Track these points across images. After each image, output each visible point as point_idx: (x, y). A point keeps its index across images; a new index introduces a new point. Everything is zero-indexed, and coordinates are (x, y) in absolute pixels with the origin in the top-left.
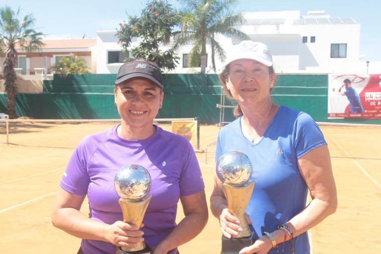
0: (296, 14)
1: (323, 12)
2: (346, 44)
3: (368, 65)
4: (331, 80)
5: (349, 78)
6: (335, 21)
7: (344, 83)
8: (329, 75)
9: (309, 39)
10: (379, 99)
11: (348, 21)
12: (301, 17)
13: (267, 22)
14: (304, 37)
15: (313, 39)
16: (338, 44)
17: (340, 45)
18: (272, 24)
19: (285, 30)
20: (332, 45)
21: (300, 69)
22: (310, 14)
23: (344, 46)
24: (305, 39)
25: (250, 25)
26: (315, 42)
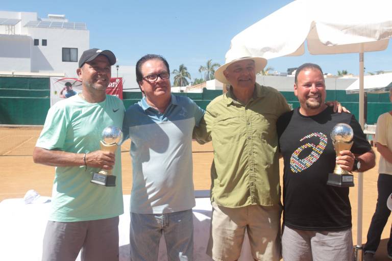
0: (33, 16)
1: (63, 16)
2: (77, 49)
4: (52, 81)
5: (69, 81)
7: (65, 87)
8: (51, 78)
9: (40, 42)
12: (39, 19)
14: (35, 40)
15: (45, 43)
16: (70, 49)
17: (71, 51)
19: (20, 30)
20: (63, 48)
21: (32, 71)
22: (50, 17)
23: (75, 51)
24: (36, 42)
26: (46, 45)
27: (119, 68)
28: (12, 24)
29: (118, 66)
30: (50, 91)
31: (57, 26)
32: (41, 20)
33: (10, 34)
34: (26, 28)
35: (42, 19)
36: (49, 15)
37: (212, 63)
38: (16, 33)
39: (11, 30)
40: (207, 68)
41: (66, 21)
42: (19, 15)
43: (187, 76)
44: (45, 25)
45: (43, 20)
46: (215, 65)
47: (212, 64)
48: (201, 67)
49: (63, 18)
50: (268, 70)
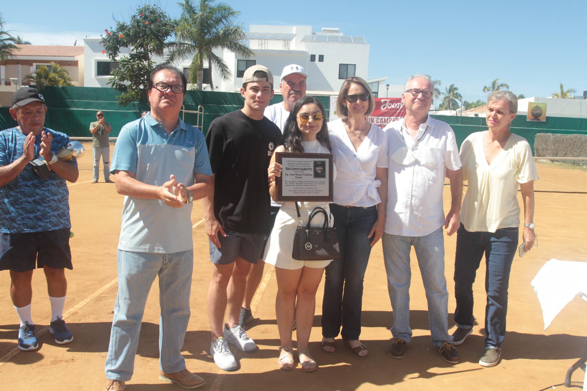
0: (307, 30)
1: (337, 29)
2: (355, 65)
3: (387, 89)
4: (332, 101)
6: (345, 40)
8: (331, 97)
9: (317, 58)
10: (379, 124)
11: (358, 41)
12: (314, 34)
13: (275, 38)
14: (312, 55)
15: (321, 58)
16: (347, 65)
17: (349, 66)
18: (279, 40)
19: (294, 46)
20: (340, 64)
22: (324, 30)
23: (353, 67)
24: (313, 58)
25: (255, 39)
26: (323, 61)
27: (389, 87)
28: (287, 39)
29: (388, 85)
30: (329, 111)
31: (334, 40)
32: (316, 34)
33: (286, 49)
34: (303, 43)
35: (316, 33)
36: (323, 29)
37: (499, 82)
39: (287, 46)
40: (491, 89)
41: (341, 34)
42: (294, 30)
43: (457, 98)
44: (321, 39)
45: (318, 34)
46: (502, 85)
47: (499, 84)
48: (485, 87)
49: (337, 32)
50: (568, 92)
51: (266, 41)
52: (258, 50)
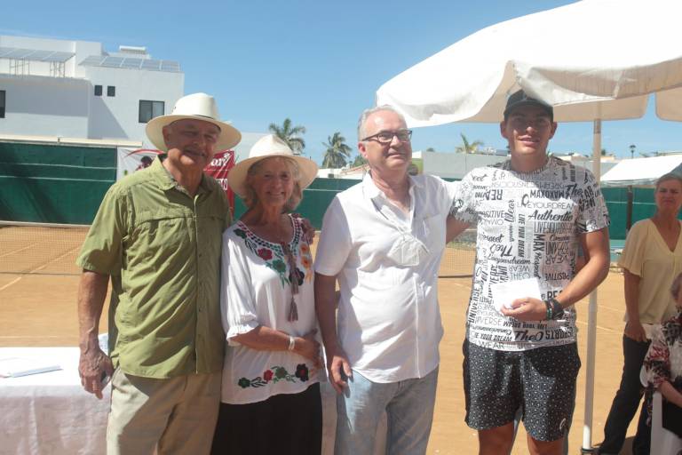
0: (94, 49)
1: (143, 49)
2: (163, 103)
4: (121, 155)
5: (148, 155)
6: (150, 66)
7: (141, 164)
8: (119, 149)
9: (105, 91)
11: (169, 67)
12: (104, 54)
13: (38, 57)
14: (97, 87)
15: (111, 91)
16: (152, 102)
17: (155, 105)
19: (73, 71)
20: (141, 101)
21: (89, 138)
22: (123, 50)
23: (160, 105)
24: (98, 90)
25: (6, 57)
26: (113, 95)
28: (61, 59)
30: (116, 170)
31: (133, 64)
32: (108, 55)
33: (57, 75)
34: (82, 67)
35: (110, 53)
36: (121, 47)
38: (66, 75)
39: (59, 71)
41: (148, 57)
42: (73, 47)
43: (344, 151)
44: (113, 64)
45: (112, 54)
49: (143, 53)
50: (474, 144)
51: (26, 62)
52: (10, 75)
